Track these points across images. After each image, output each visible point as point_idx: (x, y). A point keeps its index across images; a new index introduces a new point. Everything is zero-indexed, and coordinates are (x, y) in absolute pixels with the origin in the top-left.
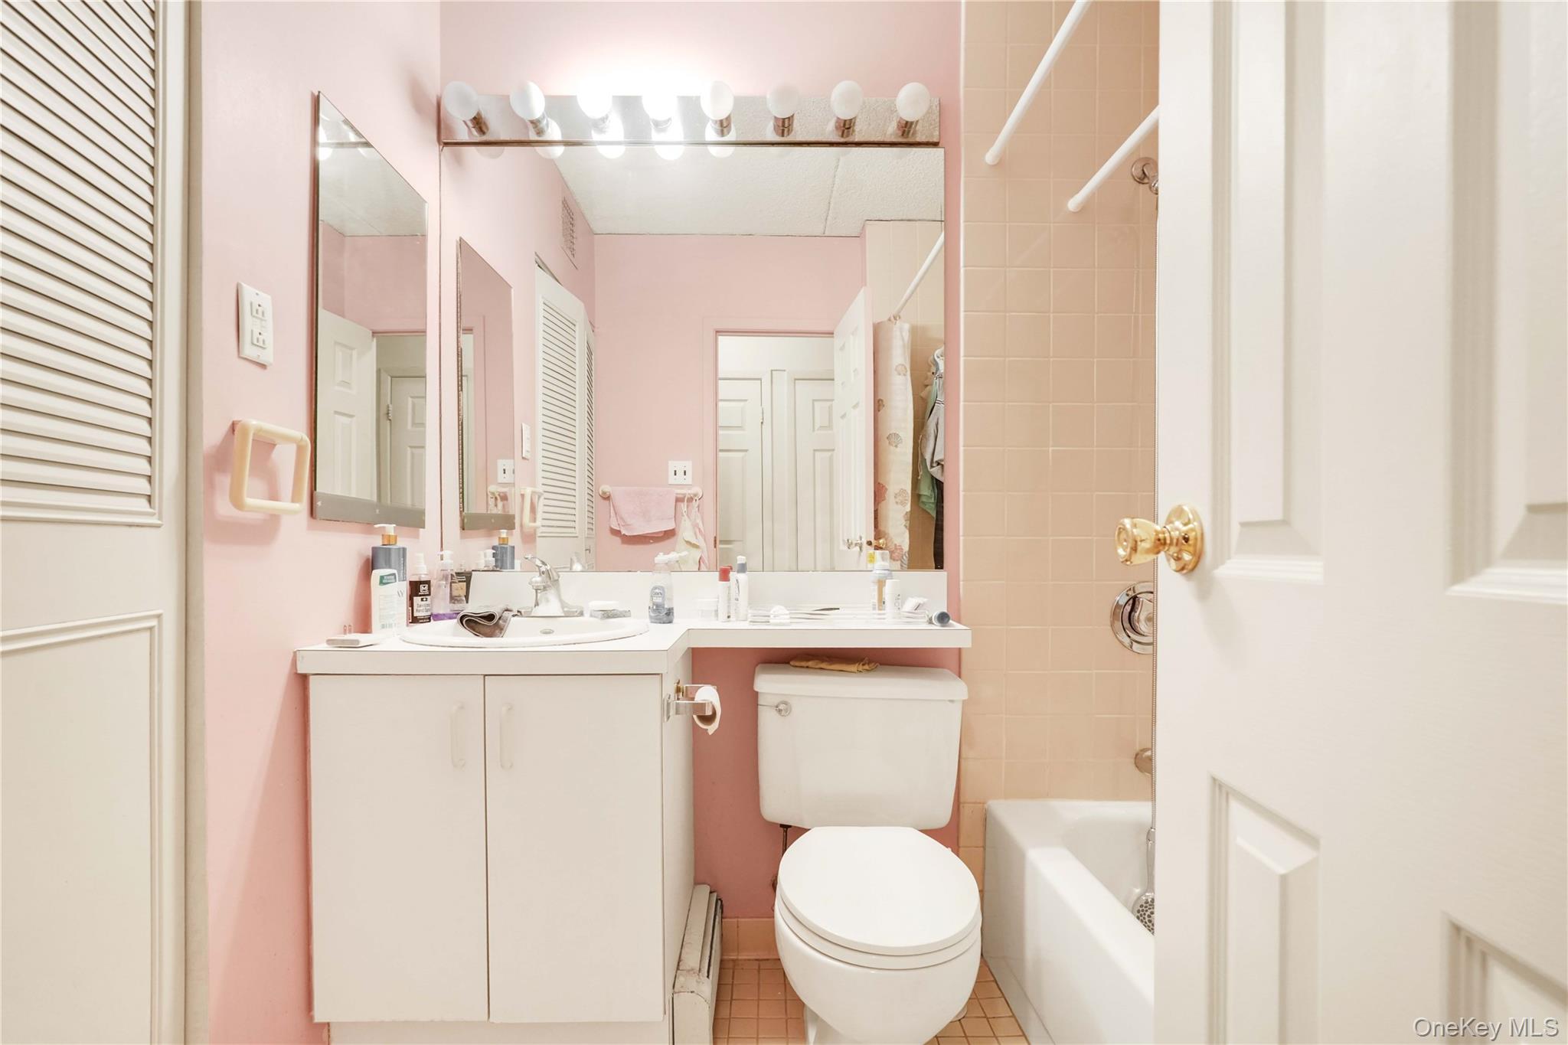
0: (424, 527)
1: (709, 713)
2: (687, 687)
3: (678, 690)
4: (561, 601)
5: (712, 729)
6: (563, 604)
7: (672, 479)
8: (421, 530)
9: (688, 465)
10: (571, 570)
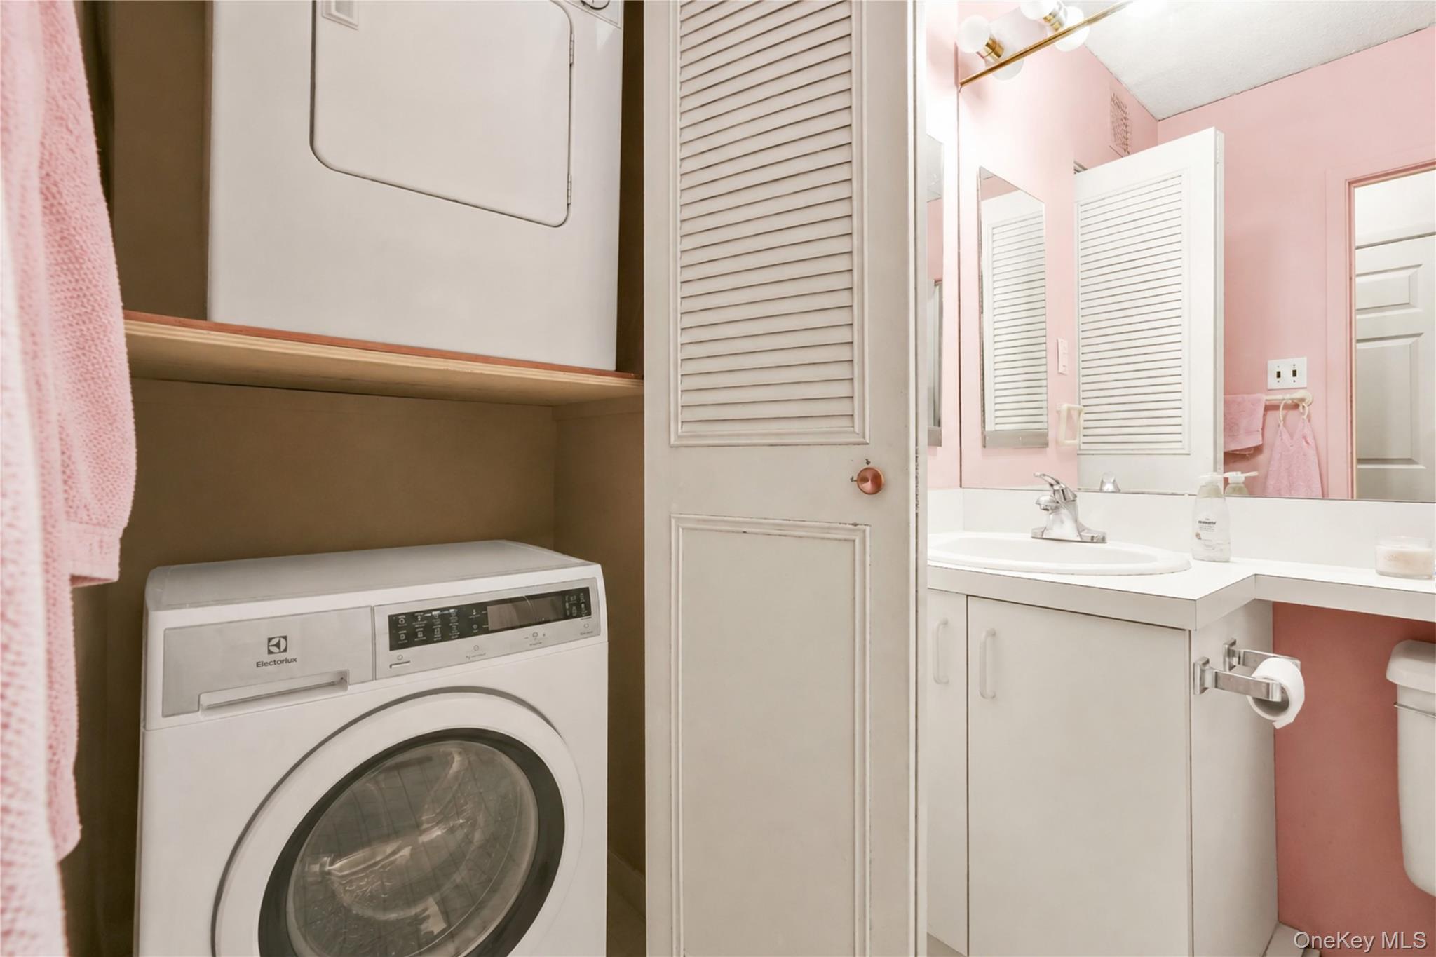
0: (941, 446)
1: (1276, 697)
2: (1245, 652)
3: (1230, 653)
4: (1076, 521)
5: (1283, 721)
6: (1080, 529)
7: (1272, 382)
8: (939, 448)
9: (1301, 364)
10: (1101, 491)
